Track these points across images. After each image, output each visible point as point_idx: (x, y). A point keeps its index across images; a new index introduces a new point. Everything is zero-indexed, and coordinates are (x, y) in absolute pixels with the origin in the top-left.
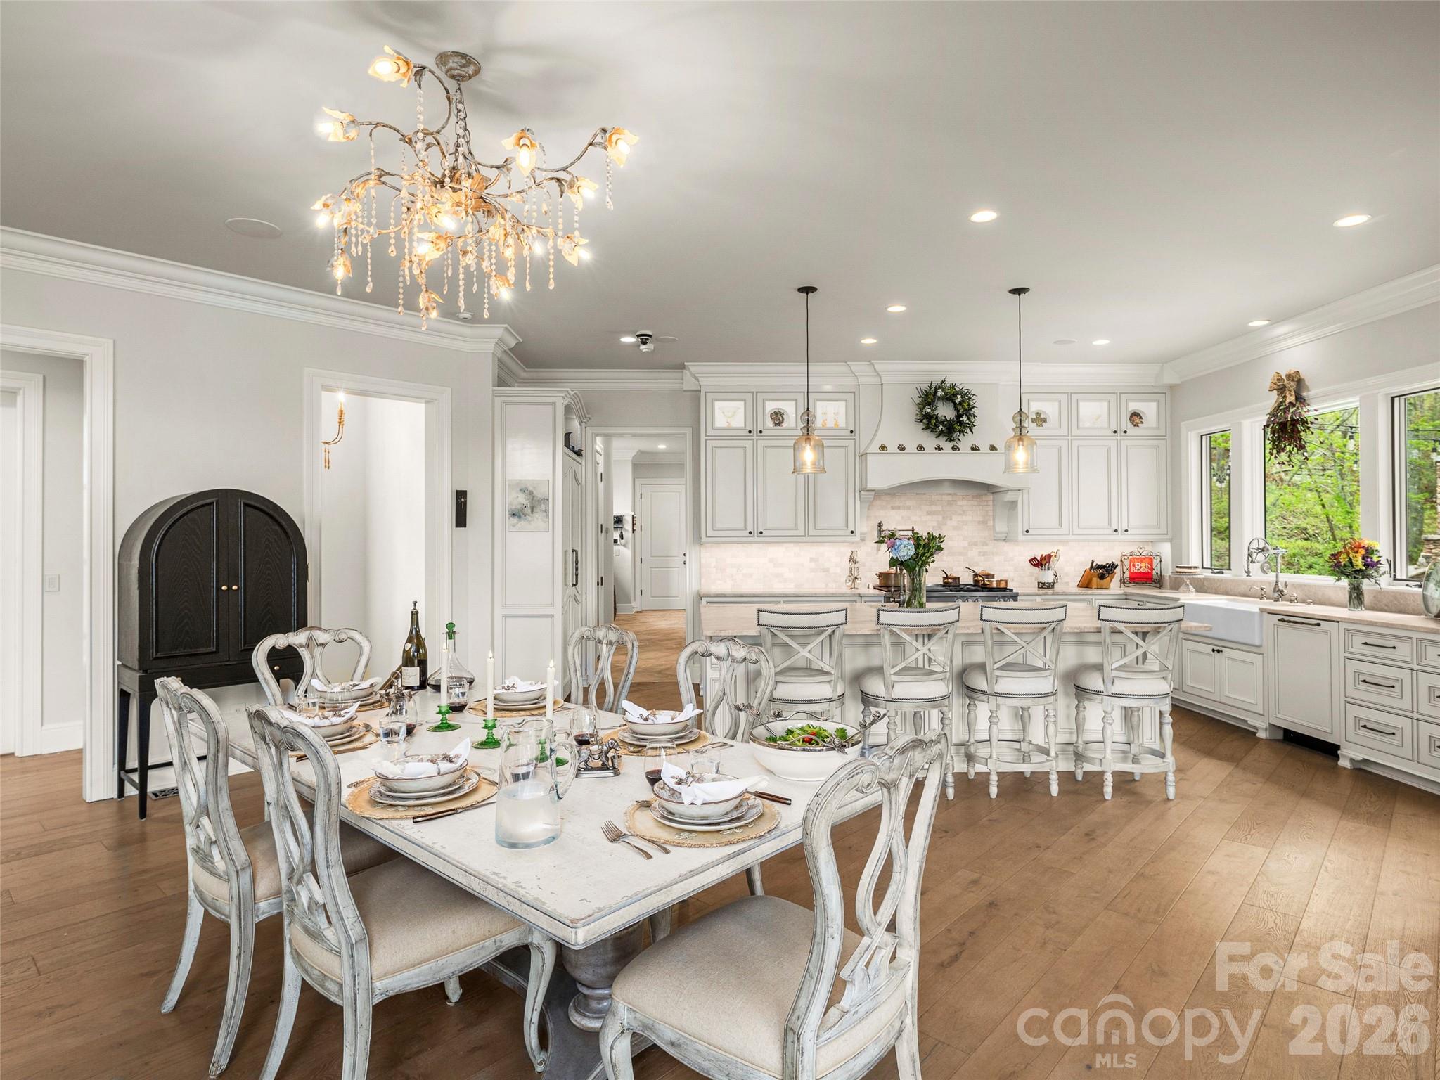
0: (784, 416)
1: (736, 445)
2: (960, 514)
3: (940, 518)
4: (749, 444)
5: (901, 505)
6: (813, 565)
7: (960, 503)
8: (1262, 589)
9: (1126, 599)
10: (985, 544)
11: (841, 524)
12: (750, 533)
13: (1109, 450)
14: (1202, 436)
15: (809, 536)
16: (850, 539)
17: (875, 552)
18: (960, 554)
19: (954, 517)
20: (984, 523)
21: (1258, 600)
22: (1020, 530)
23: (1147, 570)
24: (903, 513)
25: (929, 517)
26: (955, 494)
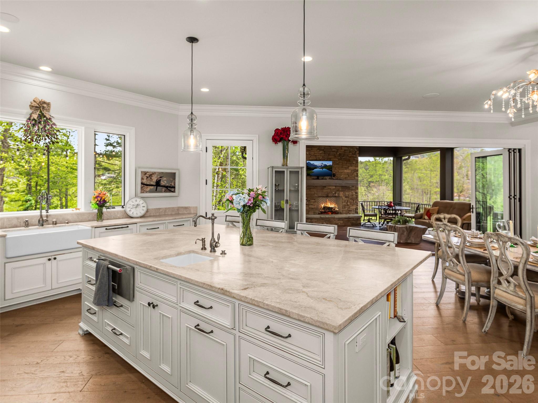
8: (26, 221)
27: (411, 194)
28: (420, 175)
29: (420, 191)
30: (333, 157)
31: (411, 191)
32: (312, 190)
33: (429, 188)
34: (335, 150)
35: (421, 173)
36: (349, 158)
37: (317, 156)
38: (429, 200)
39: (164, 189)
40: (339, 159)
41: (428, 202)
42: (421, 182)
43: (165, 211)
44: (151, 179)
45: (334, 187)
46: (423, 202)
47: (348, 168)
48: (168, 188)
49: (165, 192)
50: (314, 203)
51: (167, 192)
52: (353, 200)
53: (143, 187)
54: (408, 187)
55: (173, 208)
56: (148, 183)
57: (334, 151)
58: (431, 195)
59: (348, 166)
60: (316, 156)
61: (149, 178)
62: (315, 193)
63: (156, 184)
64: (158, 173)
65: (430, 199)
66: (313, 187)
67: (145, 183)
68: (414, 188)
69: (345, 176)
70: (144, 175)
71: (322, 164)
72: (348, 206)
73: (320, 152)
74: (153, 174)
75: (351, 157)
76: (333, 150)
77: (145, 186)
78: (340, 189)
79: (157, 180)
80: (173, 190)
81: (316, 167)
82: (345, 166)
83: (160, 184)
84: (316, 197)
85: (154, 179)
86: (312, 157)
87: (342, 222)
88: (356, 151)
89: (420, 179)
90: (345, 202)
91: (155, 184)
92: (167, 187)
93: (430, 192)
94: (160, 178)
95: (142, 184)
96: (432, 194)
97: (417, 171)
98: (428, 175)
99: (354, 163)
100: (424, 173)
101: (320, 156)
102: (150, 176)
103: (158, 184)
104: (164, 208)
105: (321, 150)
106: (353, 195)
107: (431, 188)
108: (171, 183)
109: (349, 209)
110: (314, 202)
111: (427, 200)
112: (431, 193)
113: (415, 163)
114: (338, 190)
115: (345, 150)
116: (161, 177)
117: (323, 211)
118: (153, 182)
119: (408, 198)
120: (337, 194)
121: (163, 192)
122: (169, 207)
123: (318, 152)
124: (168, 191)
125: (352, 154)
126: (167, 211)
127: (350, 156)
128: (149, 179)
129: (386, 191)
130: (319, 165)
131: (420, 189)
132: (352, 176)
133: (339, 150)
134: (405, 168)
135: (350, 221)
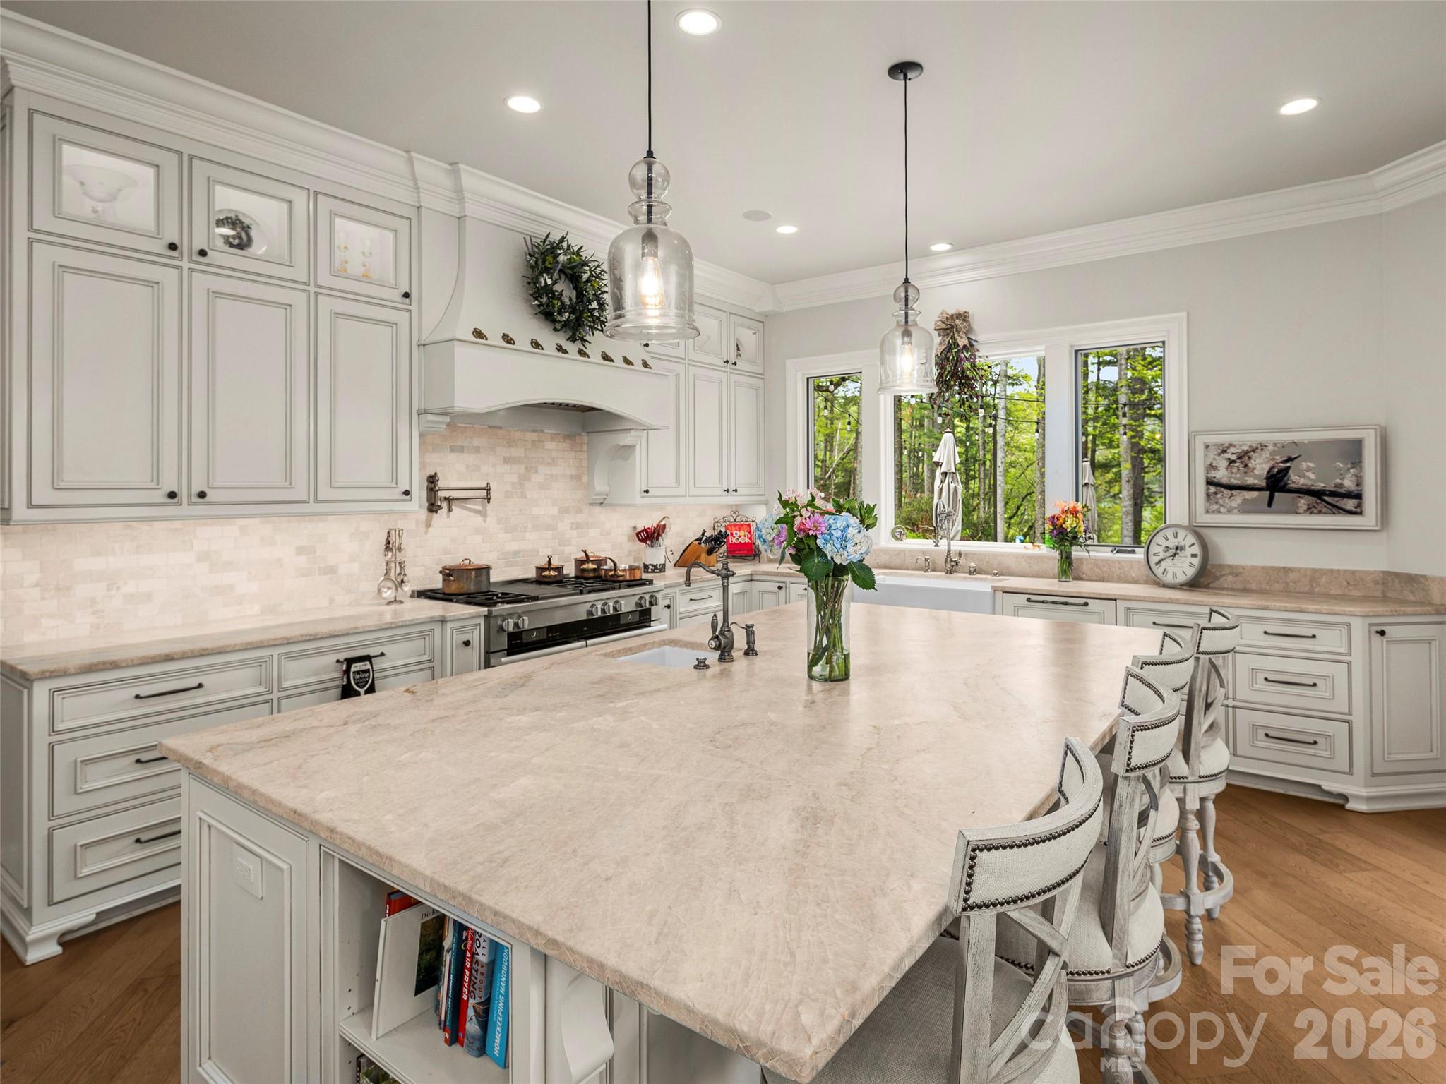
0: (253, 233)
1: (133, 274)
2: (548, 464)
3: (522, 469)
4: (168, 277)
5: (465, 444)
6: (302, 560)
7: (550, 445)
8: (926, 560)
9: (752, 580)
10: (580, 511)
11: (383, 478)
12: (172, 495)
13: (720, 383)
14: (808, 379)
15: (317, 501)
16: (398, 506)
17: (423, 529)
18: (549, 528)
19: (541, 469)
20: (578, 477)
21: (922, 572)
22: (638, 490)
23: (747, 540)
24: (469, 458)
25: (507, 467)
26: (542, 431)
39: (1303, 502)
43: (1311, 581)
44: (1246, 466)
48: (1326, 498)
49: (1310, 510)
51: (1320, 512)
53: (1215, 493)
55: (1353, 572)
56: (1234, 482)
61: (1237, 464)
63: (1267, 483)
64: (1275, 445)
67: (1225, 481)
70: (1219, 455)
74: (1254, 451)
77: (1222, 489)
79: (1271, 468)
80: (1350, 504)
83: (1286, 484)
85: (1258, 467)
91: (1263, 483)
92: (1318, 494)
94: (1285, 462)
95: (1210, 482)
102: (1240, 458)
103: (1276, 483)
104: (1306, 569)
108: (1338, 481)
116: (1290, 459)
118: (1255, 477)
121: (1301, 510)
122: (1335, 567)
124: (1324, 510)
126: (1324, 580)
128: (1238, 467)
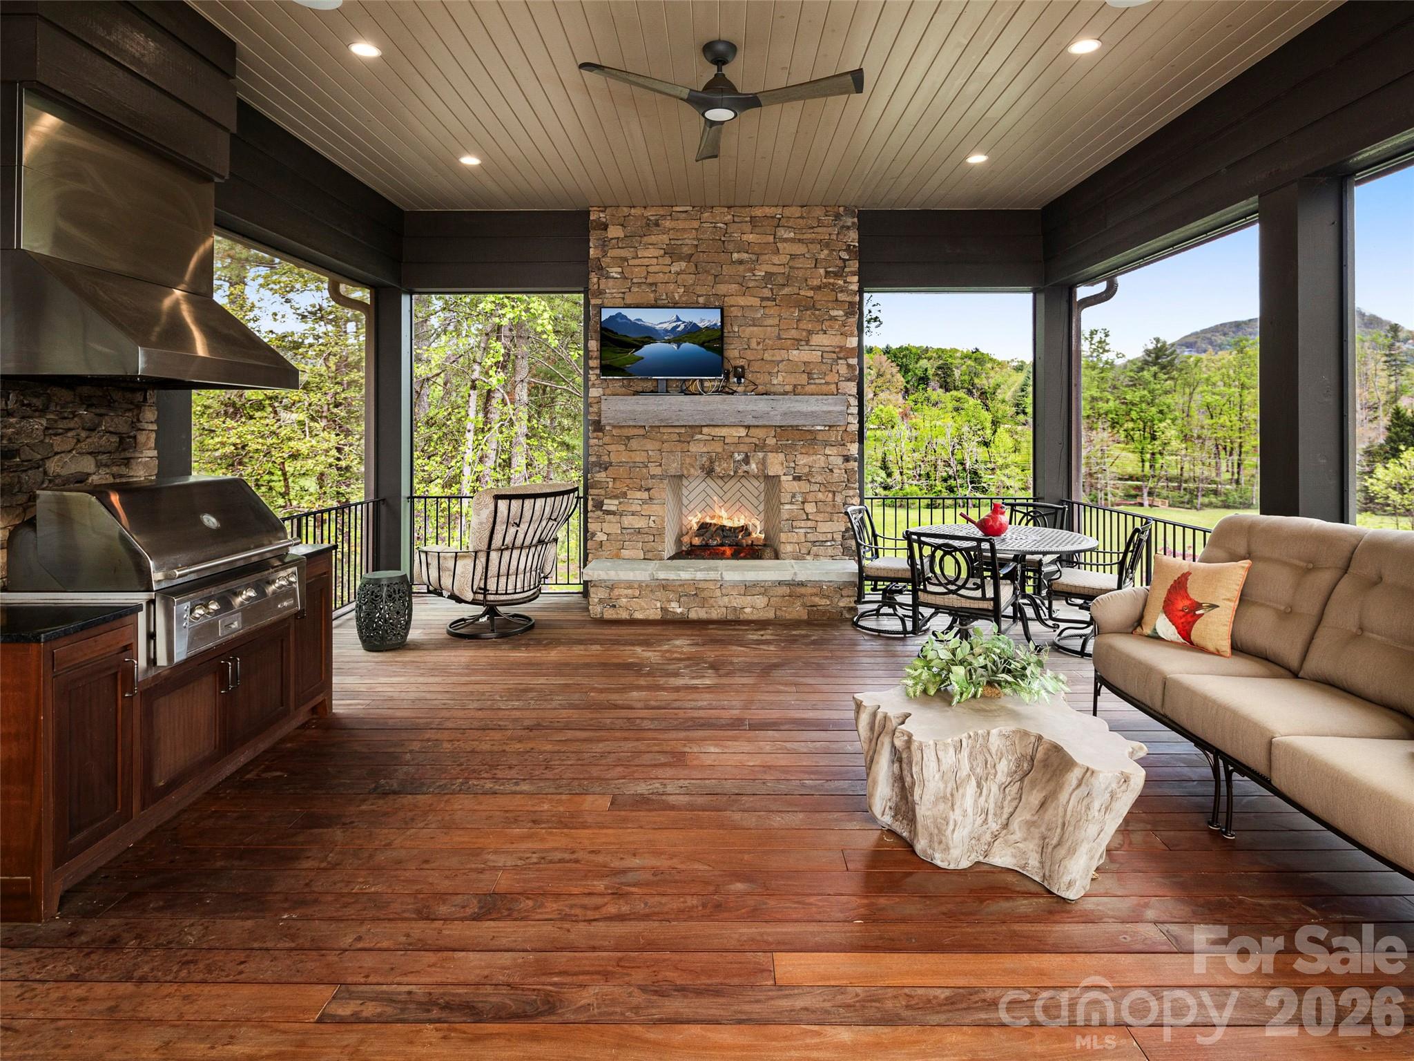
27: (1184, 452)
28: (1209, 398)
29: (1210, 444)
30: (734, 287)
31: (1184, 446)
32: (634, 444)
33: (1238, 434)
34: (745, 256)
35: (1214, 394)
36: (811, 293)
37: (661, 287)
38: (1236, 470)
40: (763, 299)
41: (1233, 474)
42: (1212, 417)
45: (743, 432)
46: (1218, 475)
47: (807, 342)
50: (645, 507)
52: (834, 493)
54: (1173, 432)
57: (741, 262)
58: (1243, 456)
59: (810, 332)
60: (655, 284)
62: (649, 457)
65: (1239, 465)
66: (642, 432)
68: (1192, 436)
69: (792, 380)
71: (678, 319)
72: (808, 519)
73: (676, 268)
75: (819, 288)
76: (735, 256)
78: (771, 441)
81: (650, 336)
82: (794, 333)
84: (653, 477)
86: (635, 289)
87: (760, 601)
88: (844, 260)
89: (1210, 410)
90: (791, 503)
93: (1241, 446)
96: (1247, 453)
97: (1199, 389)
98: (1232, 399)
99: (834, 318)
100: (1222, 396)
101: (672, 287)
105: (680, 259)
106: (831, 471)
107: (1242, 435)
109: (811, 537)
110: (644, 502)
111: (1230, 470)
112: (1243, 450)
113: (1196, 365)
114: (760, 446)
115: (793, 257)
117: (697, 541)
119: (1174, 464)
120: (753, 466)
123: (667, 269)
125: (827, 273)
127: (816, 282)
129: (1110, 443)
130: (665, 326)
131: (1210, 439)
132: (828, 379)
133: (762, 258)
134: (1166, 380)
135: (801, 596)
